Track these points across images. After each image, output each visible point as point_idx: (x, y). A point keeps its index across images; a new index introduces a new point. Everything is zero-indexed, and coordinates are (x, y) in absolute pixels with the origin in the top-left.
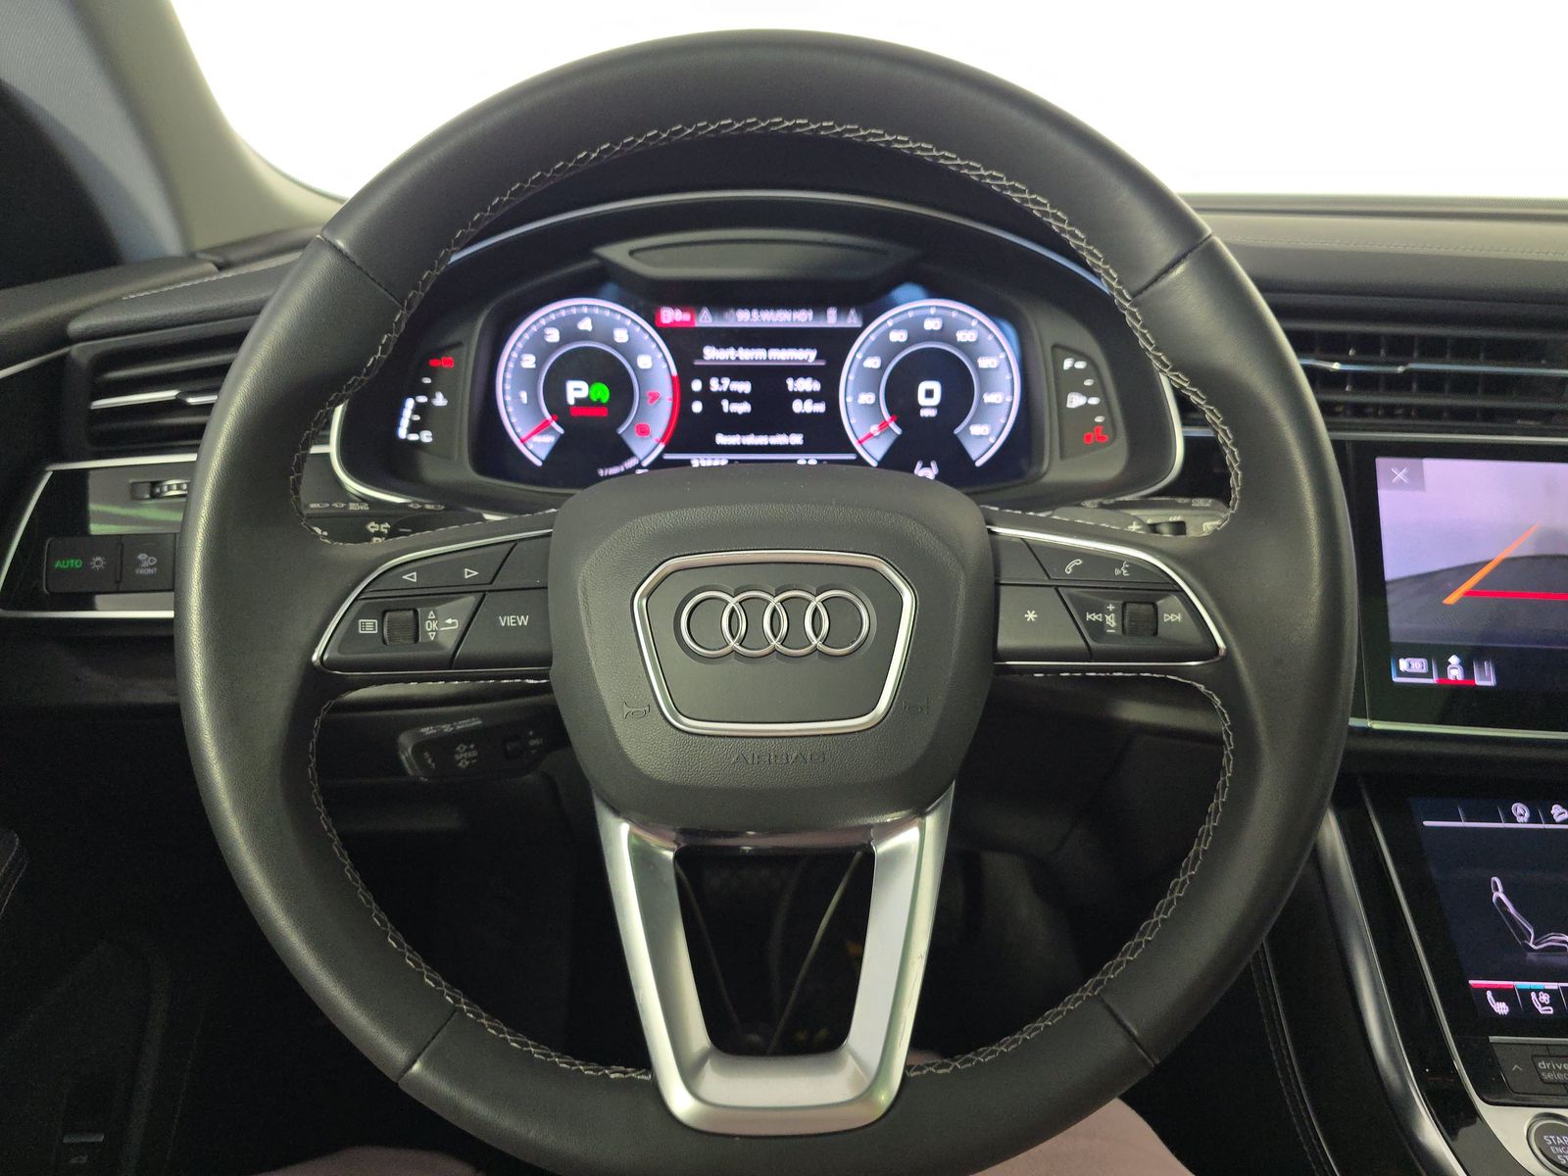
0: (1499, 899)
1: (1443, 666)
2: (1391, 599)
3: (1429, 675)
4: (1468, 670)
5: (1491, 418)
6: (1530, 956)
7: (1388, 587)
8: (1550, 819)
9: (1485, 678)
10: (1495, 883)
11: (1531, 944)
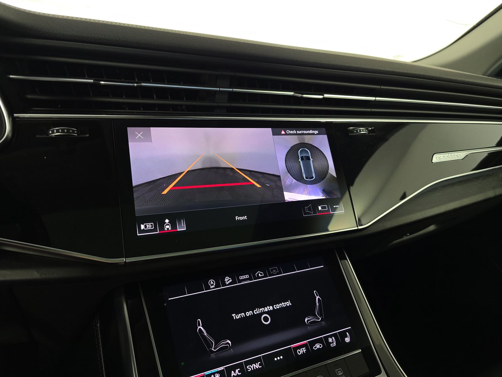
0: (200, 329)
1: (162, 224)
2: (135, 195)
3: (155, 230)
4: (173, 225)
5: (176, 109)
6: (213, 355)
7: (134, 189)
8: (224, 284)
9: (182, 227)
10: (199, 321)
11: (213, 349)
